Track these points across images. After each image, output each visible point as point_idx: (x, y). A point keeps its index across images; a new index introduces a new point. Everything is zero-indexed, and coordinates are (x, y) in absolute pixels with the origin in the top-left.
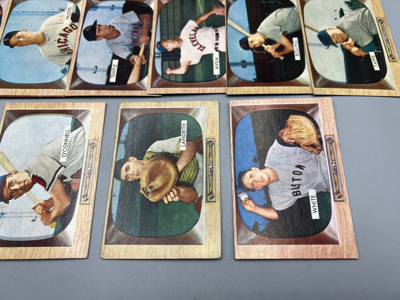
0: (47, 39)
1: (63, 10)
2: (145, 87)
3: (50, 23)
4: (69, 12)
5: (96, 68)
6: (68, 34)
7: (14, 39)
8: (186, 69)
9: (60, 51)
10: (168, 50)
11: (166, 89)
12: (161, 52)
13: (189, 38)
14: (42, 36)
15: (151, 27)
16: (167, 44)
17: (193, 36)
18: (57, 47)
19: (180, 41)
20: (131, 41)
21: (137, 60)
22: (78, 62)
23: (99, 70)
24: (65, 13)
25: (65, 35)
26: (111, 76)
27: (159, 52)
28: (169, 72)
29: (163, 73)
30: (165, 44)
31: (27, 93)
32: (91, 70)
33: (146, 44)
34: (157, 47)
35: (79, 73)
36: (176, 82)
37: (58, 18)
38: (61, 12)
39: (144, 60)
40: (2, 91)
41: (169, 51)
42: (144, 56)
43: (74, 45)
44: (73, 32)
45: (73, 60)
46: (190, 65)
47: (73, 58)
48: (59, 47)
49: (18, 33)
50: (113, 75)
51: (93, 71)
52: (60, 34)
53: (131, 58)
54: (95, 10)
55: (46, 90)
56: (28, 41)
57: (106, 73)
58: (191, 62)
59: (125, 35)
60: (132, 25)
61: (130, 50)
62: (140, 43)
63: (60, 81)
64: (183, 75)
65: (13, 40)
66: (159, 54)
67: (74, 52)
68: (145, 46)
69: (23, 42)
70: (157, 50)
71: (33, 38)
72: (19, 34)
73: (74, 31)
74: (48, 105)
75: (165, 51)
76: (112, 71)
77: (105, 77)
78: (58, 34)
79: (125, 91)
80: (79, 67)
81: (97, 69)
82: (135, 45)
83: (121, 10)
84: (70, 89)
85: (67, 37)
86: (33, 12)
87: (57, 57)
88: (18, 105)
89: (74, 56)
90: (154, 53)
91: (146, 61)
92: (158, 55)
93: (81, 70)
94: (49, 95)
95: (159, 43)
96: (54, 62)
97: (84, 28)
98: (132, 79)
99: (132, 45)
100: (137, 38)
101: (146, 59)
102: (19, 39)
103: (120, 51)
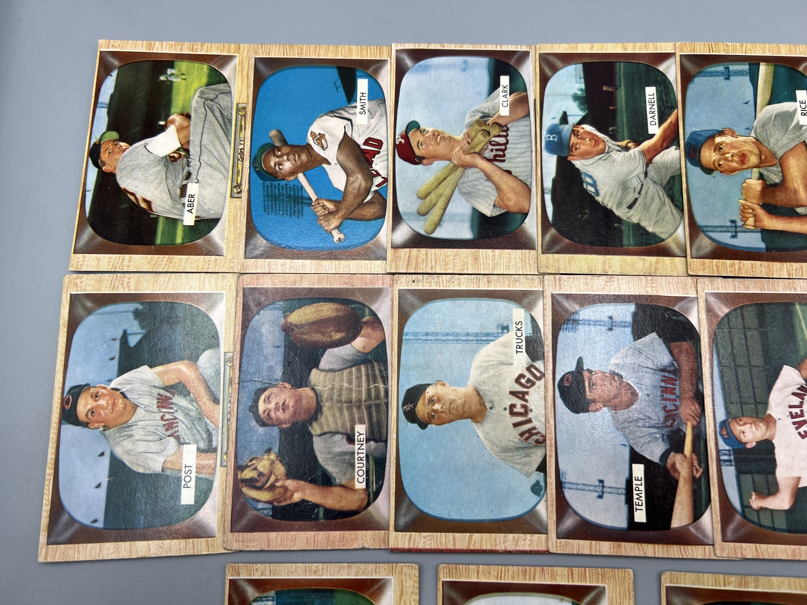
0: (488, 405)
1: (505, 328)
2: (708, 538)
3: (487, 364)
4: (519, 334)
5: (601, 485)
6: (527, 393)
7: (424, 405)
8: (792, 496)
9: (519, 437)
10: (746, 443)
11: (756, 547)
12: (731, 448)
13: (789, 414)
14: (475, 399)
15: (699, 378)
16: (742, 428)
17: (798, 410)
18: (512, 426)
19: (769, 421)
20: (662, 414)
21: (682, 465)
22: (561, 467)
23: (609, 490)
24: (511, 337)
25: (521, 396)
26: (635, 506)
27: (727, 448)
28: (756, 503)
29: (745, 506)
30: (737, 429)
31: (477, 544)
32: (591, 488)
33: (695, 423)
34: (722, 435)
35: (568, 494)
36: (774, 529)
37: (500, 349)
38: (502, 333)
39: (697, 467)
40: (428, 538)
41: (749, 446)
42: (694, 457)
43: (543, 420)
44: (536, 386)
45: (550, 461)
46: (800, 486)
47: (550, 456)
48: (516, 425)
49: (427, 390)
50: (639, 505)
51: (596, 491)
52: (512, 393)
53: (670, 462)
54: (574, 330)
55: (511, 536)
56: (452, 411)
57: (623, 498)
58: (799, 478)
59: (647, 398)
60: (657, 372)
61: (663, 440)
62: (681, 420)
63: (532, 512)
64: (786, 511)
65: (422, 408)
66: (727, 452)
67: (548, 442)
68: (694, 428)
69: (442, 412)
70: (723, 446)
71: (460, 402)
72: (430, 392)
73: (538, 383)
74: (520, 573)
75: (740, 446)
76: (635, 492)
77: (624, 509)
78: (508, 393)
79: (669, 546)
80: (566, 481)
81: (603, 487)
82: (671, 425)
83: (629, 330)
84: (558, 537)
85: (526, 401)
86: (447, 334)
87: (517, 453)
88: (464, 570)
89: (551, 450)
90: (718, 451)
91: (702, 470)
92: (726, 458)
93: (571, 488)
94: (518, 548)
95: (724, 425)
96: (511, 465)
97: (558, 378)
98: (680, 517)
99: (668, 426)
100: (673, 408)
101: (700, 466)
102: (434, 405)
103: (642, 440)
